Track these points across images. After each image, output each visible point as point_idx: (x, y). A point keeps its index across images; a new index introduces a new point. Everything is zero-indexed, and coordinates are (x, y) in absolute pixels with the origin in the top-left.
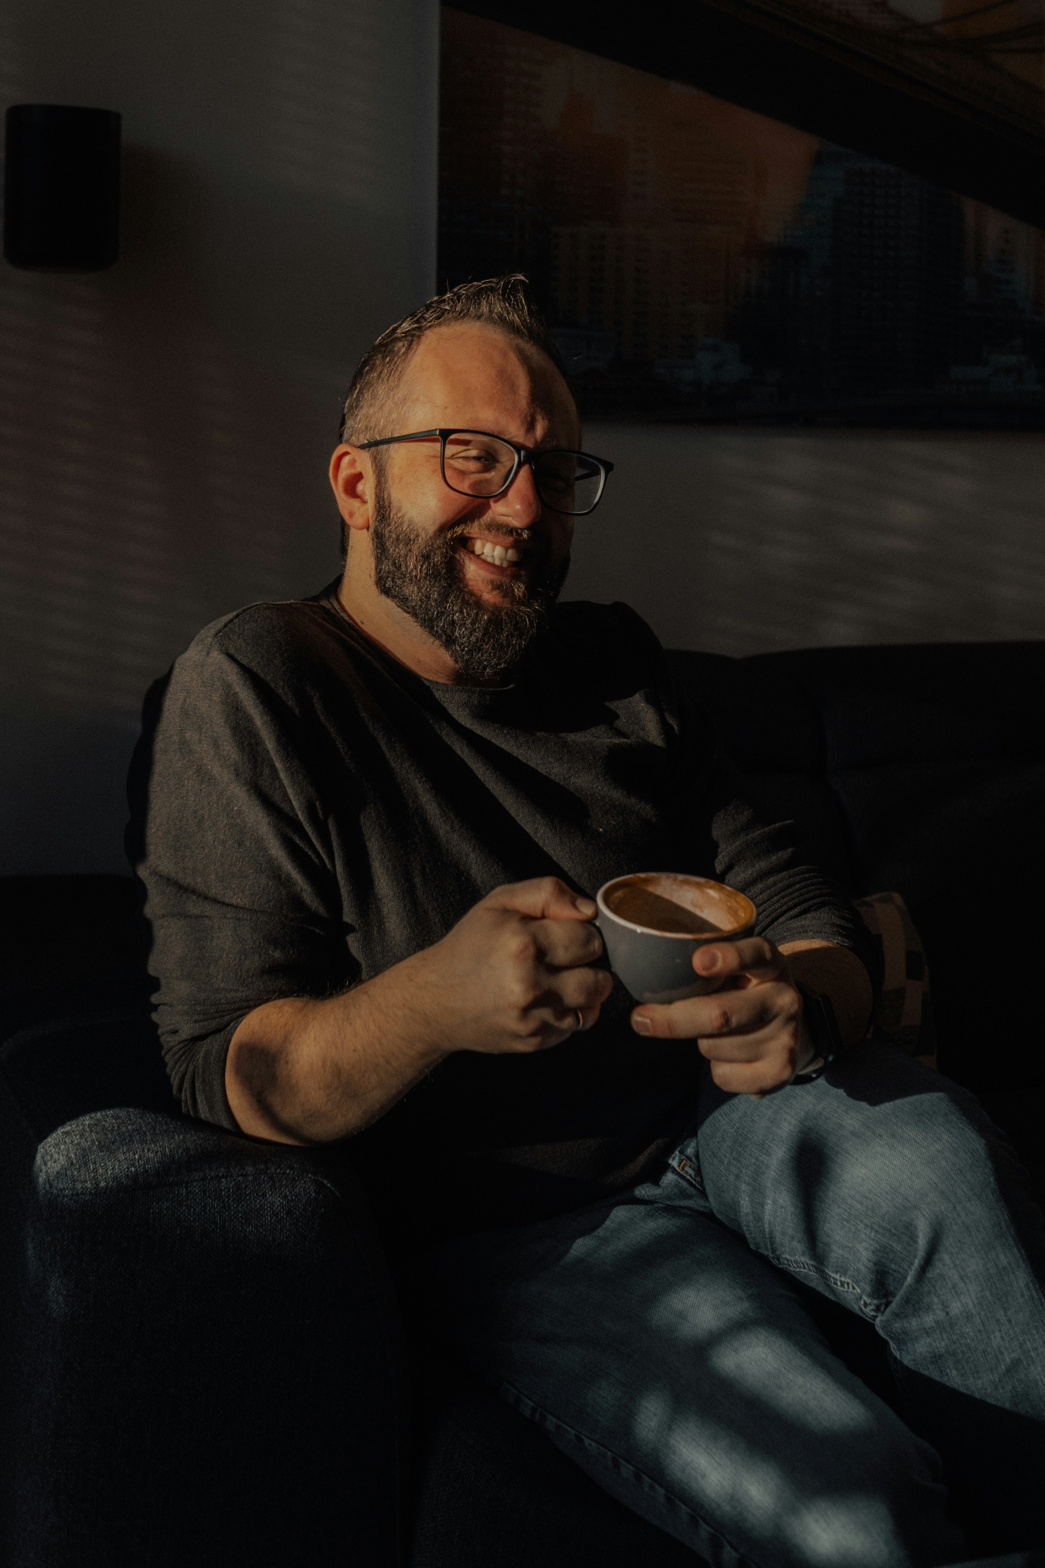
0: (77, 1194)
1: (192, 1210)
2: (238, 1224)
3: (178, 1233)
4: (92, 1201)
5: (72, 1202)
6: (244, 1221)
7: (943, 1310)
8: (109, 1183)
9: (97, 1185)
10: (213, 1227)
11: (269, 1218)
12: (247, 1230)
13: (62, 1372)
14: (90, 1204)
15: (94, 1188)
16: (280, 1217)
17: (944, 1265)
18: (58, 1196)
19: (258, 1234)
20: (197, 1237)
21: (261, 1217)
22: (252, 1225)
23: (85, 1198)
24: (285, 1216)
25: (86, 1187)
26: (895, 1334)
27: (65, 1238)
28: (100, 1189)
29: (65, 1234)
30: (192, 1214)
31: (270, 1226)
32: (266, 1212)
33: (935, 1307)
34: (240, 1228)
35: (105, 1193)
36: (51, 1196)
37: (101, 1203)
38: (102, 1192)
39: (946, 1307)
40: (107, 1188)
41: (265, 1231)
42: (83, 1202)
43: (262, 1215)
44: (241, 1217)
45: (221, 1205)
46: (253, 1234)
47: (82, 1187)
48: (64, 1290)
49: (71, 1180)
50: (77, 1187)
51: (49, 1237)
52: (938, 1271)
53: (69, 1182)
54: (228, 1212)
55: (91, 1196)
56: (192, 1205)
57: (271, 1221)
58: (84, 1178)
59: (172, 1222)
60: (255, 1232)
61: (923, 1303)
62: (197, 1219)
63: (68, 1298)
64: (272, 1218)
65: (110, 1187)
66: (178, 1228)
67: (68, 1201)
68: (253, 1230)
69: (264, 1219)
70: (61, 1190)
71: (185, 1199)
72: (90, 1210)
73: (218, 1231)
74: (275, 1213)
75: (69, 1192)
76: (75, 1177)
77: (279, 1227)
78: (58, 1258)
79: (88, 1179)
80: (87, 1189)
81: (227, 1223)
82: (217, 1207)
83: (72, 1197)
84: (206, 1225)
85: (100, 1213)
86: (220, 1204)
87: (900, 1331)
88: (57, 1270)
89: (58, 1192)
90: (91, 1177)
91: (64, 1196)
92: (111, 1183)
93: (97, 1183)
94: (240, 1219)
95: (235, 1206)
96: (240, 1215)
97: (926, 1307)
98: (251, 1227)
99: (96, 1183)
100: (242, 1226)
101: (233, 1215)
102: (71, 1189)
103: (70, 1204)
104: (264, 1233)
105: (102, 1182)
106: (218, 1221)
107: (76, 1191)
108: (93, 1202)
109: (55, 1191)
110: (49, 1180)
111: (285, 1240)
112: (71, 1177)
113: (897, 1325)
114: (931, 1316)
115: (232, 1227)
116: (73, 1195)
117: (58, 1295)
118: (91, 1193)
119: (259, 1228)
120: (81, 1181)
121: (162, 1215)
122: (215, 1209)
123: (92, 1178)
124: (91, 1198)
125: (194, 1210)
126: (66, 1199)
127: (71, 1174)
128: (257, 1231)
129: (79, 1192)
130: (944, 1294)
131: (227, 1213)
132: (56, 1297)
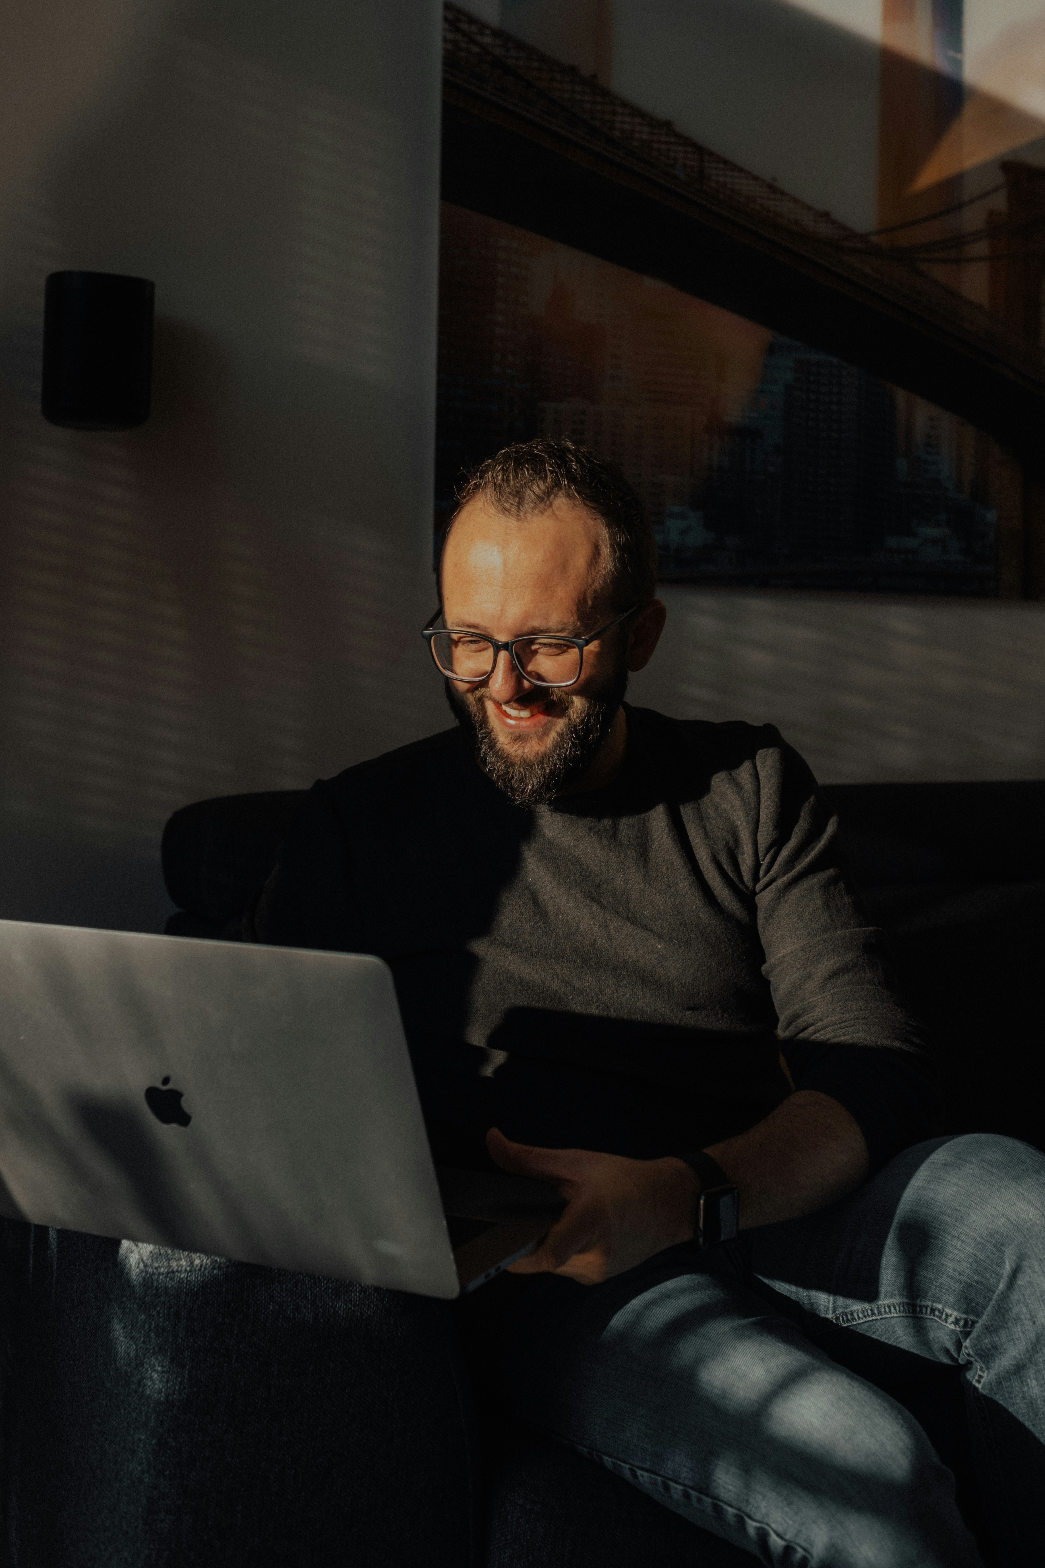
0: (173, 1272)
1: (284, 1286)
2: (329, 1299)
3: (271, 1308)
4: (187, 1278)
5: (168, 1279)
6: (334, 1297)
7: (1031, 1319)
8: (203, 1260)
9: (192, 1263)
10: (305, 1302)
11: (358, 1294)
12: (336, 1305)
13: (155, 1447)
14: (185, 1281)
15: (189, 1266)
16: (368, 1293)
17: (1034, 1272)
18: (153, 1274)
19: (347, 1309)
20: (289, 1313)
21: (350, 1293)
22: (341, 1301)
23: (180, 1276)
24: (373, 1292)
25: (181, 1265)
26: (984, 1351)
27: (161, 1315)
28: (195, 1266)
29: (161, 1311)
30: (284, 1290)
31: (359, 1301)
32: (355, 1288)
33: (1023, 1317)
34: (330, 1304)
35: (200, 1270)
36: (146, 1275)
37: (196, 1280)
38: (197, 1269)
39: (1033, 1317)
40: (201, 1266)
41: (354, 1307)
42: (178, 1279)
43: (351, 1291)
44: (332, 1293)
45: (312, 1281)
46: (342, 1309)
47: (177, 1265)
48: (158, 1366)
49: (165, 1258)
50: (172, 1265)
51: (143, 1316)
52: (1028, 1278)
53: (164, 1260)
54: (318, 1287)
55: (186, 1274)
56: (284, 1281)
57: (359, 1296)
58: (178, 1257)
59: (265, 1298)
60: (345, 1307)
61: (1012, 1312)
62: (289, 1294)
63: (163, 1374)
64: (360, 1294)
65: (204, 1264)
66: (271, 1303)
67: (164, 1279)
68: (343, 1305)
69: (353, 1295)
70: (156, 1268)
71: (277, 1275)
72: (186, 1287)
73: (309, 1306)
74: (364, 1289)
75: (164, 1270)
76: (169, 1256)
77: (367, 1302)
78: (153, 1335)
79: (182, 1257)
80: (182, 1267)
81: (318, 1299)
82: (309, 1284)
83: (168, 1274)
84: (297, 1301)
85: (196, 1289)
86: (310, 1281)
87: (990, 1347)
88: (152, 1347)
89: (153, 1271)
90: (185, 1255)
91: (159, 1274)
92: (205, 1261)
93: (192, 1261)
94: (330, 1295)
95: (325, 1282)
96: (330, 1291)
97: (1015, 1317)
98: (340, 1303)
99: (190, 1261)
100: (332, 1302)
101: (324, 1291)
102: (166, 1267)
103: (165, 1281)
104: (353, 1308)
105: (196, 1260)
106: (310, 1297)
107: (171, 1269)
108: (189, 1279)
109: (150, 1270)
110: (142, 1259)
111: (372, 1315)
112: (166, 1256)
113: (986, 1341)
114: (1019, 1327)
115: (322, 1303)
116: (168, 1273)
117: (152, 1372)
118: (186, 1270)
119: (348, 1304)
120: (175, 1259)
121: (256, 1291)
122: (306, 1285)
123: (186, 1257)
124: (186, 1275)
125: (286, 1286)
126: (161, 1277)
127: (164, 1253)
128: (346, 1306)
129: (175, 1270)
130: (1032, 1304)
131: (318, 1289)
132: (151, 1374)
